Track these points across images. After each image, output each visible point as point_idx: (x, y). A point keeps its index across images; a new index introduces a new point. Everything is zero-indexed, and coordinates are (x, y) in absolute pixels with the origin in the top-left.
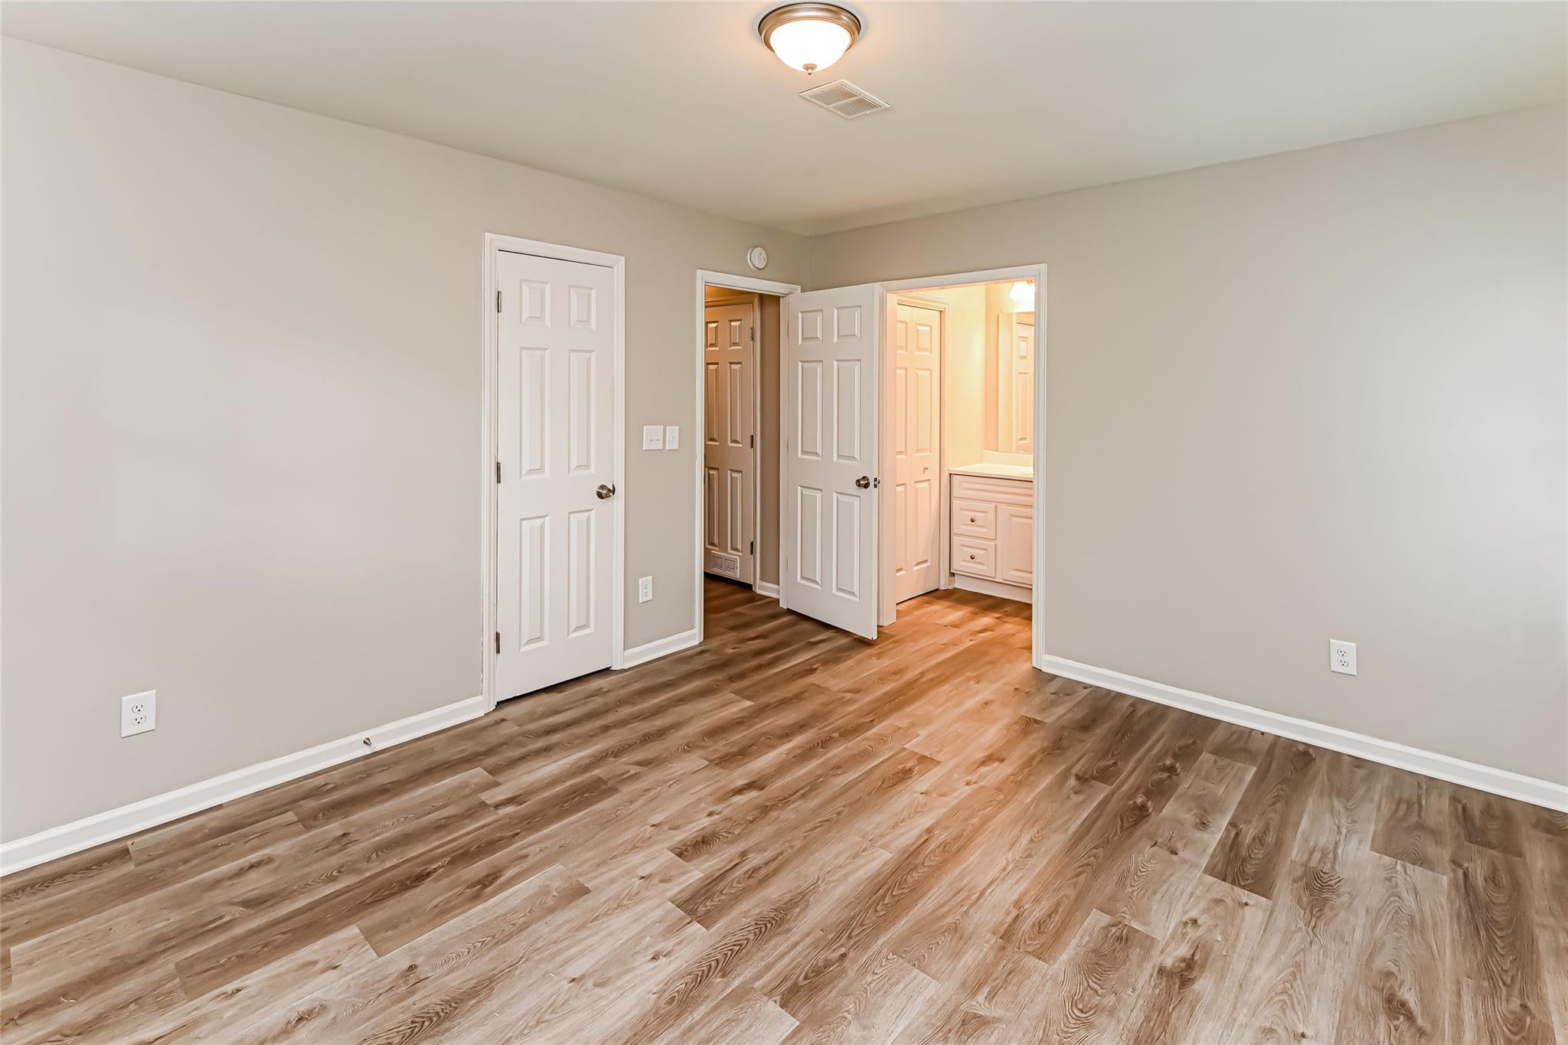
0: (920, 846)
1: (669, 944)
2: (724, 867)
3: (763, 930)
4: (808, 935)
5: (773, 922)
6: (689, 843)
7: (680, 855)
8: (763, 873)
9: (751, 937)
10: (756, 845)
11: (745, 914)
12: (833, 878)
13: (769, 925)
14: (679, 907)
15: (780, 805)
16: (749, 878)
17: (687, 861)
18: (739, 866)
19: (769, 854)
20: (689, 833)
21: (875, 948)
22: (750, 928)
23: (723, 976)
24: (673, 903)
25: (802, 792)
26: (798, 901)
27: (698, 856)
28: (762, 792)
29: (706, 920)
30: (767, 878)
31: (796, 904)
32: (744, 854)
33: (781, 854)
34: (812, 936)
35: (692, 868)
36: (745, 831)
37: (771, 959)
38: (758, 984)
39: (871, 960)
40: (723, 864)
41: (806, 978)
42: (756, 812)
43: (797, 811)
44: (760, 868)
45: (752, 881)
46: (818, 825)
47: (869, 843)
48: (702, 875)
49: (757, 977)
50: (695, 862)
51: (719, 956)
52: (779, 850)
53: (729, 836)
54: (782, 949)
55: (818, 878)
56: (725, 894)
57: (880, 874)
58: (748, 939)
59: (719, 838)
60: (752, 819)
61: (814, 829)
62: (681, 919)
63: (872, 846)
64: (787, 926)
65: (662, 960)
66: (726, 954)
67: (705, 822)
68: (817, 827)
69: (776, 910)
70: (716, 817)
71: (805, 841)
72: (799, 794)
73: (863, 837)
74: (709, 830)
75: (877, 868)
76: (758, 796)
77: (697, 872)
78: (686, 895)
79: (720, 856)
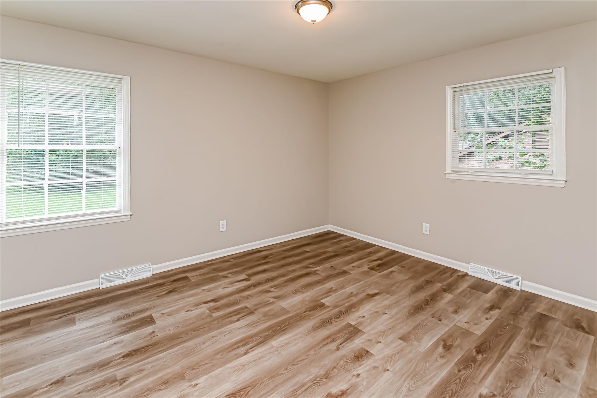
0: (256, 346)
1: (360, 320)
2: (346, 344)
3: (329, 321)
4: (314, 318)
5: (326, 322)
6: (365, 358)
7: (367, 352)
8: (329, 340)
9: (333, 319)
10: (332, 354)
11: (336, 326)
12: (300, 335)
13: (327, 322)
14: (360, 330)
15: (318, 379)
16: (335, 338)
17: (363, 348)
18: (339, 344)
19: (326, 348)
20: (367, 364)
21: (294, 313)
22: (334, 321)
23: (341, 311)
24: (363, 332)
25: (303, 389)
26: (316, 328)
27: (359, 350)
28: (329, 392)
29: (349, 325)
30: (328, 338)
31: (317, 327)
32: (338, 349)
33: (321, 348)
34: (313, 317)
35: (360, 345)
36: (338, 362)
37: (327, 313)
38: (331, 308)
39: (296, 311)
40: (347, 345)
41: (317, 309)
42: (333, 374)
43: (309, 373)
44: (330, 342)
45: (334, 337)
46: (300, 362)
47: (278, 350)
48: (355, 341)
49: (331, 310)
50: (359, 348)
51: (343, 315)
52: (321, 350)
53: (345, 360)
54: (323, 315)
55: (306, 335)
56: (344, 333)
57: (280, 335)
58: (334, 318)
59: (351, 359)
60: (335, 369)
61: (303, 360)
62: (359, 326)
63: (278, 348)
64: (321, 321)
65: (361, 316)
66: (341, 315)
67: (360, 370)
68: (301, 361)
69: (325, 326)
70: (355, 373)
71: (308, 353)
72: (306, 387)
73: (280, 353)
74: (357, 365)
75: (281, 338)
76: (331, 388)
77: (357, 343)
78: (359, 334)
79: (348, 350)
